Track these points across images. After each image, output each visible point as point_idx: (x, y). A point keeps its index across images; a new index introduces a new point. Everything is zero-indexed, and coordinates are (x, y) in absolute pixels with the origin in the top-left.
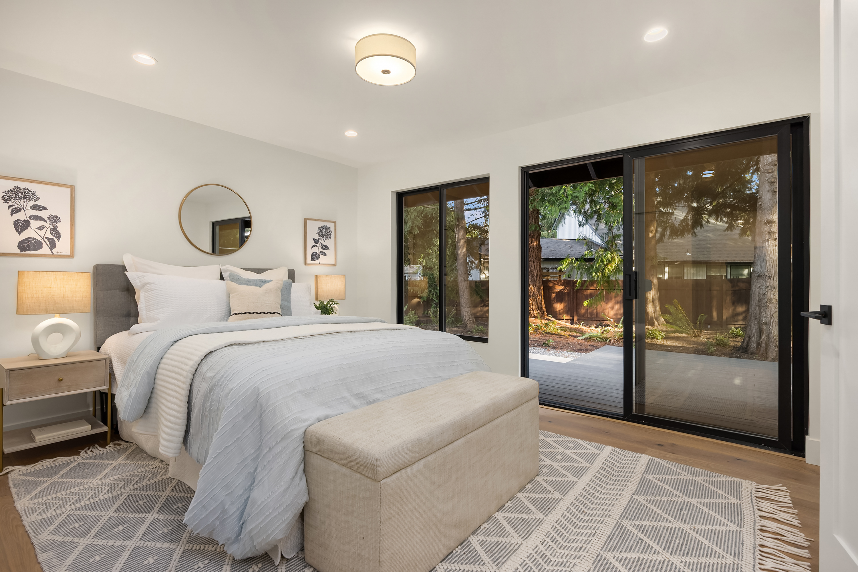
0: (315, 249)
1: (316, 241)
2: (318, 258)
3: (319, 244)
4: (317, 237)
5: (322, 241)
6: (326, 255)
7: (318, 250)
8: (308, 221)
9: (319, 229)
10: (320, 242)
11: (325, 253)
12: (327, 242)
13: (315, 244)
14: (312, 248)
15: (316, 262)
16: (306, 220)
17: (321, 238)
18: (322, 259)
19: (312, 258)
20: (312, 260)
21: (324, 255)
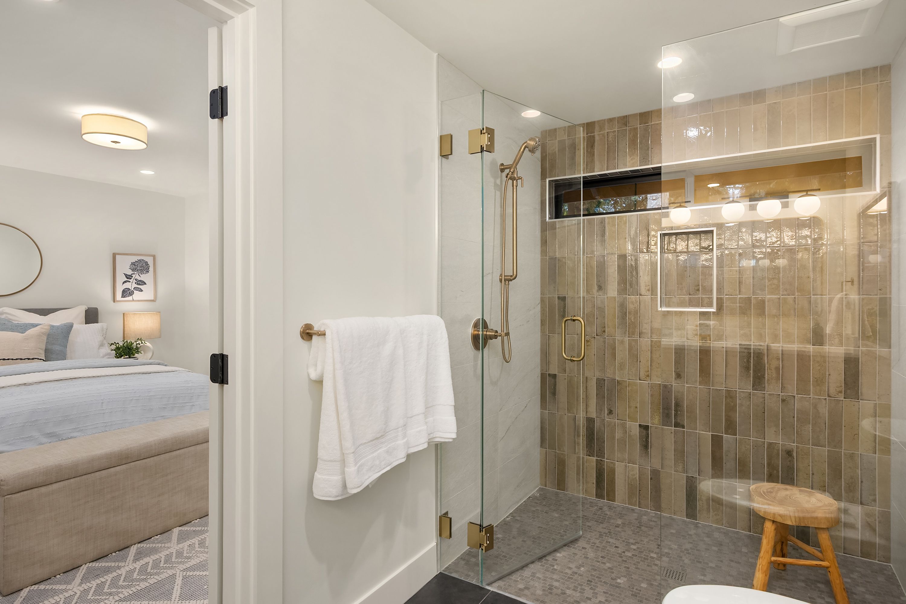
0: (127, 285)
1: (128, 277)
2: (131, 293)
3: (132, 279)
4: (130, 272)
5: (136, 276)
6: (142, 291)
7: (132, 285)
8: (117, 256)
9: (133, 264)
10: (133, 278)
11: (141, 289)
12: (143, 277)
13: (126, 279)
14: (123, 284)
15: (130, 298)
16: (114, 256)
17: (136, 273)
18: (137, 295)
19: (122, 295)
20: (123, 296)
21: (140, 291)
